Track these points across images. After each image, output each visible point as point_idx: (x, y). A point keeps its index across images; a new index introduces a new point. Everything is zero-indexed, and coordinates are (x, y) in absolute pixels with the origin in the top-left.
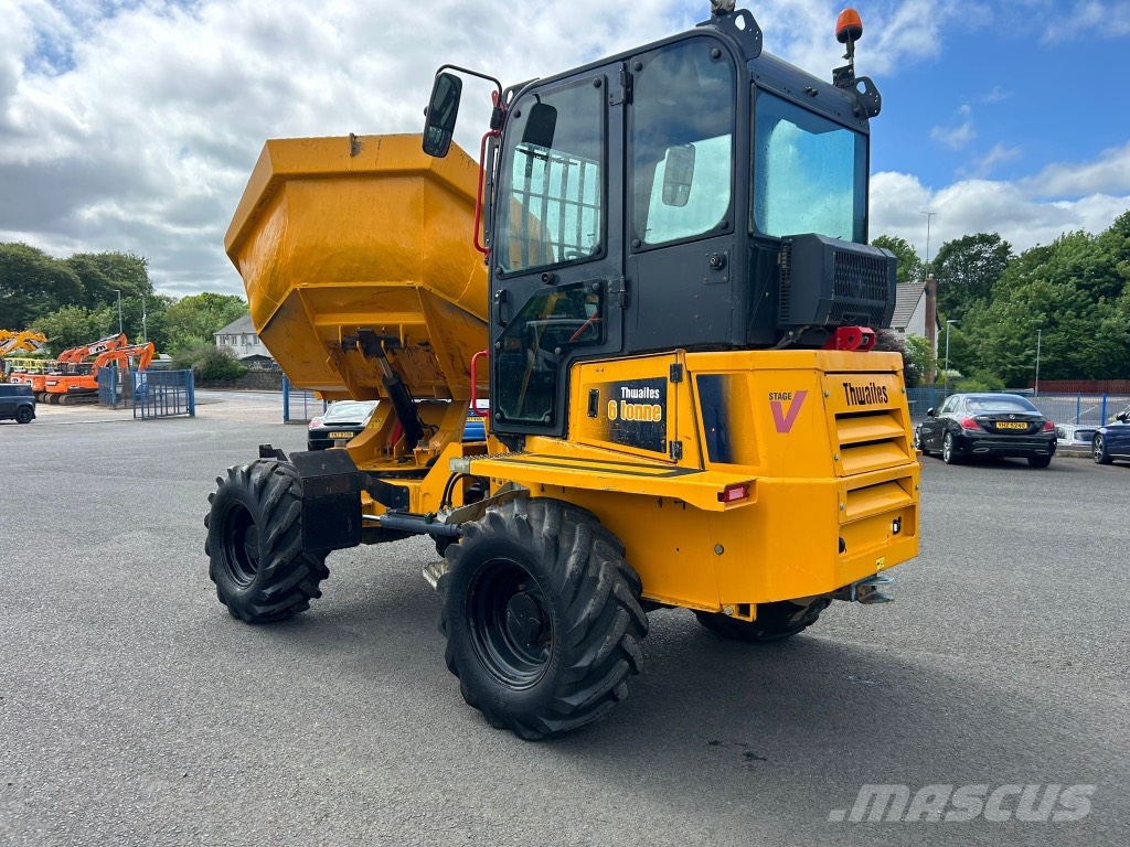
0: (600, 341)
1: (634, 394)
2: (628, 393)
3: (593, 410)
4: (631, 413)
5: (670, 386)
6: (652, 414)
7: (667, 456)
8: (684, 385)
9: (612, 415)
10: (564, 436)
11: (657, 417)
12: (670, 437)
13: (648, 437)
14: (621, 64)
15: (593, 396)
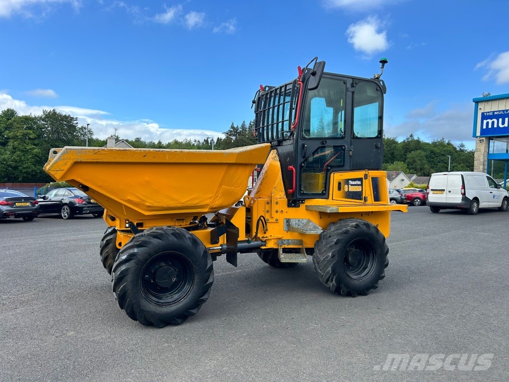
0: (343, 166)
1: (353, 183)
2: (351, 182)
3: (339, 189)
4: (352, 189)
5: (364, 180)
6: (358, 189)
7: (363, 201)
8: (367, 180)
9: (346, 190)
10: (328, 198)
11: (360, 190)
12: (364, 196)
13: (357, 196)
14: (351, 79)
15: (340, 184)
